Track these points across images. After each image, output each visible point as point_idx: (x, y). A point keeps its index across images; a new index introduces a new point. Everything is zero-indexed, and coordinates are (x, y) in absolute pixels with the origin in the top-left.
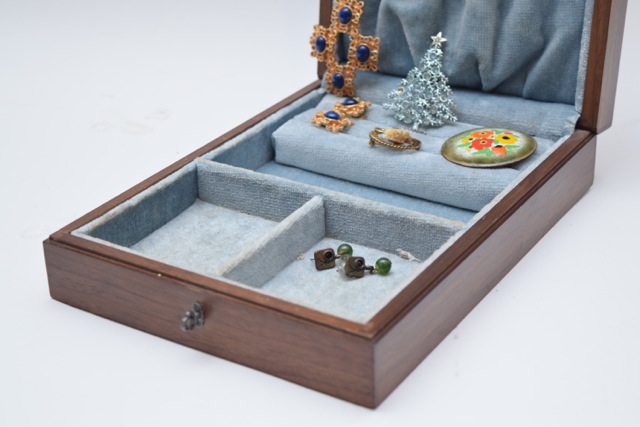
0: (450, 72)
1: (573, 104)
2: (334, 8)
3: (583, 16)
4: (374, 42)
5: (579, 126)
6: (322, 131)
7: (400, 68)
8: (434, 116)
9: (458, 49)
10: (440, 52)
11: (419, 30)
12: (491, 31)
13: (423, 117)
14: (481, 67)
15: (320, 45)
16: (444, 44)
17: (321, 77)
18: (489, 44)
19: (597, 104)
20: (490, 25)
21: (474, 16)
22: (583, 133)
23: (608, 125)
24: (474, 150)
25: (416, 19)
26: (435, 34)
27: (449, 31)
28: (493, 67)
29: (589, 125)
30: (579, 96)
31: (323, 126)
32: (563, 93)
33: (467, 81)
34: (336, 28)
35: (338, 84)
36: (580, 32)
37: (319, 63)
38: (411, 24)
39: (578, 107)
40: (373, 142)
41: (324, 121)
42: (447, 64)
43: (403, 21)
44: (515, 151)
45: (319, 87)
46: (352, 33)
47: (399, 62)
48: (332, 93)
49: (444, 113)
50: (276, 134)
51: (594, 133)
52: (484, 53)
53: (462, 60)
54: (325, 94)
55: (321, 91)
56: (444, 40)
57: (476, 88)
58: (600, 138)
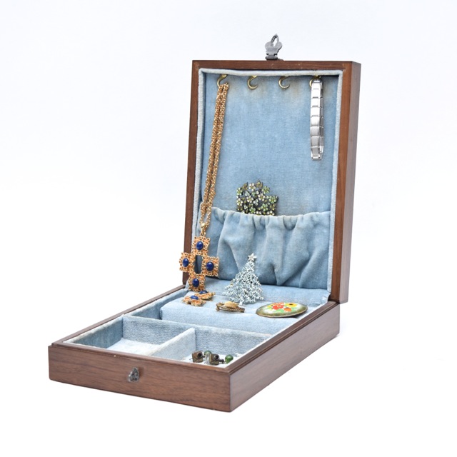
0: (259, 274)
1: (326, 289)
2: (193, 242)
3: (329, 239)
4: (216, 260)
5: (330, 299)
6: (189, 305)
7: (231, 275)
8: (251, 297)
9: (263, 261)
10: (253, 264)
11: (241, 252)
12: (281, 250)
13: (245, 298)
14: (275, 270)
15: (186, 263)
16: (255, 259)
17: (184, 283)
18: (280, 258)
19: (339, 287)
20: (280, 247)
21: (271, 243)
22: (332, 303)
23: (346, 301)
24: (274, 310)
25: (240, 246)
26: (250, 254)
27: (258, 252)
28: (282, 271)
29: (335, 299)
30: (329, 283)
31: (190, 303)
32: (320, 284)
33: (269, 280)
34: (195, 252)
35: (196, 284)
36: (328, 249)
37: (184, 273)
38: (237, 249)
39: (329, 289)
40: (218, 309)
41: (190, 300)
42: (257, 270)
43: (232, 247)
44: (296, 310)
45: (184, 288)
46: (204, 255)
47: (229, 272)
48: (192, 290)
49: (257, 296)
50: (162, 308)
51: (338, 303)
52: (277, 262)
53: (266, 267)
54: (188, 291)
55: (185, 290)
56: (255, 257)
57: (274, 283)
58: (342, 306)
